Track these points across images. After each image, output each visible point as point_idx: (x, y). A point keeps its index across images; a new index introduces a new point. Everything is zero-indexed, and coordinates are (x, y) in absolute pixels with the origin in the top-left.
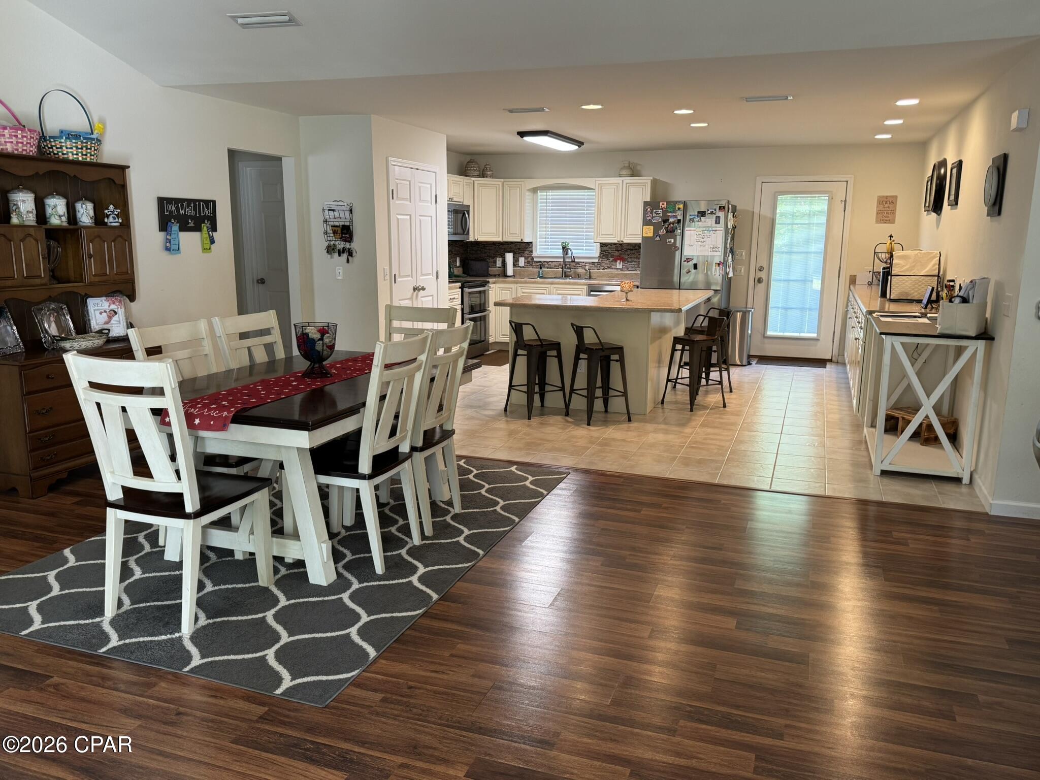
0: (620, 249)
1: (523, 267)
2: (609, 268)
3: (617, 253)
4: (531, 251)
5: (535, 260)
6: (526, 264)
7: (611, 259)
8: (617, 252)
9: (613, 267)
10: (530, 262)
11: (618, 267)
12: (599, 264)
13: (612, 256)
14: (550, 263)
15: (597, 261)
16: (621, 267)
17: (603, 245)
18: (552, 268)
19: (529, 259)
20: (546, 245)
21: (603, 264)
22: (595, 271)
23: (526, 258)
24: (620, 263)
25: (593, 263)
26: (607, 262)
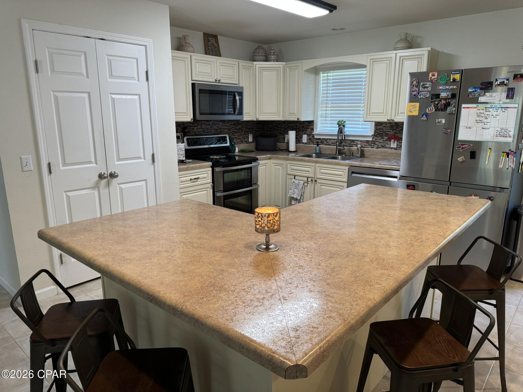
0: (394, 128)
1: (306, 144)
2: (383, 147)
3: (391, 133)
4: (313, 129)
5: (316, 137)
6: (308, 141)
7: (386, 138)
8: (391, 131)
9: (387, 146)
10: (311, 139)
11: (392, 146)
12: (373, 142)
13: (387, 135)
14: (328, 141)
15: (370, 139)
16: (395, 146)
17: (378, 124)
18: (329, 145)
19: (311, 137)
20: (326, 124)
21: (377, 143)
22: (368, 150)
23: (308, 135)
24: (394, 142)
25: (367, 142)
26: (381, 141)
